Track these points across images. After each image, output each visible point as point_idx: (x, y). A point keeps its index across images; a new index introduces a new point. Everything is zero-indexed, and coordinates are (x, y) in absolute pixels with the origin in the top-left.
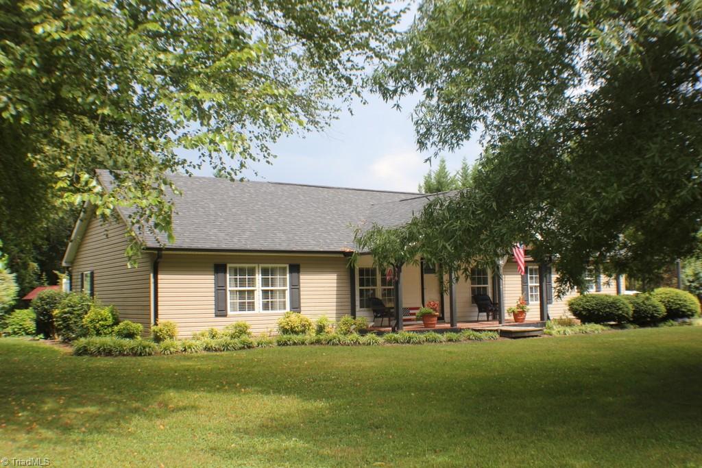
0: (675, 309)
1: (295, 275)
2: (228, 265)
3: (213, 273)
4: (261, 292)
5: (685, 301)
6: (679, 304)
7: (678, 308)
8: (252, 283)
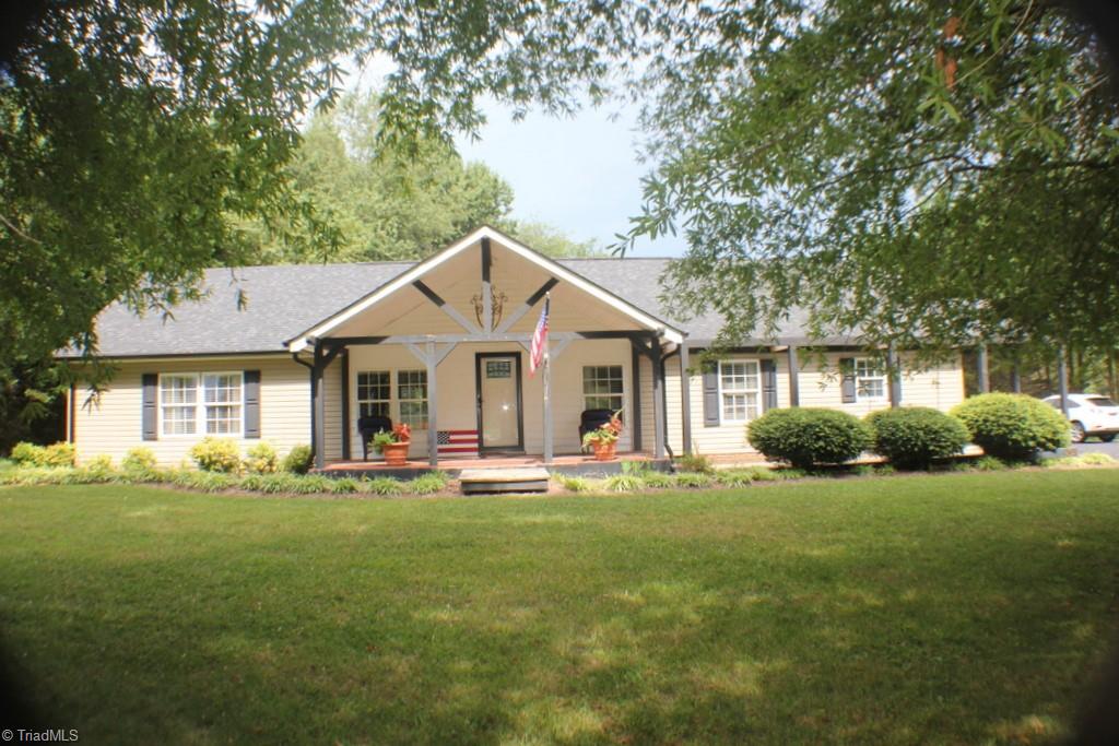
0: (996, 435)
1: (252, 385)
2: (160, 376)
3: (140, 385)
4: (205, 409)
5: (1022, 419)
6: (1007, 426)
7: (1005, 433)
8: (191, 396)
